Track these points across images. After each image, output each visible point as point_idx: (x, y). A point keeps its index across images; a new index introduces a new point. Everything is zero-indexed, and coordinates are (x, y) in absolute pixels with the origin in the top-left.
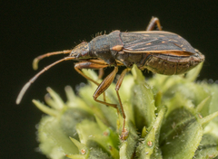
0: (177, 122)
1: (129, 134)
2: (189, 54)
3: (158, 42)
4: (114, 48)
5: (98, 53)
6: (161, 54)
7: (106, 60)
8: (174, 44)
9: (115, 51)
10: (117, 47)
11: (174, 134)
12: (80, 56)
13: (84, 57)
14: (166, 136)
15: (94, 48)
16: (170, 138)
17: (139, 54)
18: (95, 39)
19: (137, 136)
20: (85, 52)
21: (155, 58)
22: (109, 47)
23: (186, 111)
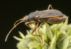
0: (61, 39)
1: (45, 45)
2: (61, 16)
3: (51, 13)
4: (36, 17)
5: (31, 19)
6: (52, 17)
7: (34, 21)
8: (56, 13)
9: (36, 18)
10: (37, 16)
11: (60, 43)
12: (25, 20)
13: (27, 21)
14: (58, 44)
15: (30, 17)
16: (59, 45)
17: (45, 18)
18: (30, 14)
19: (47, 45)
20: (27, 19)
21: (50, 19)
22: (34, 17)
23: (64, 35)
